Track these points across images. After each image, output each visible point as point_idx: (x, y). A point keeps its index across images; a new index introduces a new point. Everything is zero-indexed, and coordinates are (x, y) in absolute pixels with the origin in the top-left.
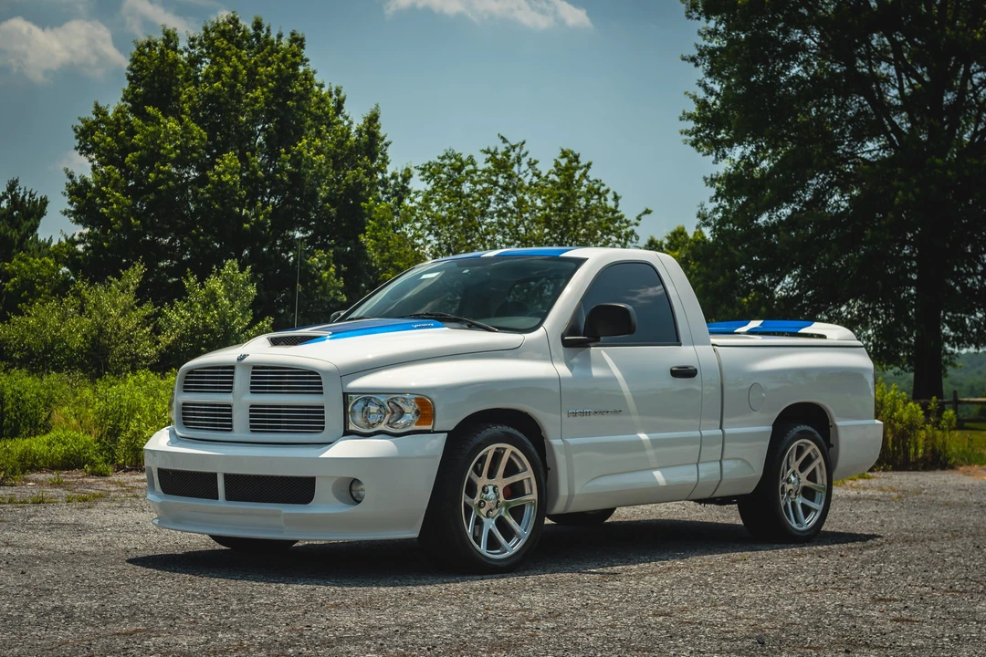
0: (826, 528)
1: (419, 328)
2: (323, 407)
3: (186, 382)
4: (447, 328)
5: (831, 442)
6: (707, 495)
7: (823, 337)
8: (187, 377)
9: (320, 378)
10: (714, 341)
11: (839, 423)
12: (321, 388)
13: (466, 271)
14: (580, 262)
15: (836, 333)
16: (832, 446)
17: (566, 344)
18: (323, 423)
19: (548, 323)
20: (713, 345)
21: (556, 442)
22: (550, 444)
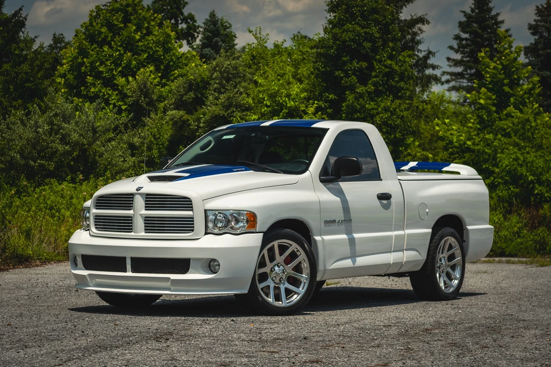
0: (461, 291)
1: (236, 171)
2: (193, 218)
3: (97, 203)
4: (252, 171)
5: (464, 239)
6: (395, 271)
7: (458, 173)
8: (98, 200)
9: (191, 201)
10: (399, 177)
11: (469, 227)
12: (192, 207)
13: (253, 135)
14: (325, 131)
15: (466, 171)
16: (465, 241)
17: (322, 181)
18: (193, 227)
19: (311, 168)
20: (399, 180)
21: (318, 238)
22: (315, 240)
